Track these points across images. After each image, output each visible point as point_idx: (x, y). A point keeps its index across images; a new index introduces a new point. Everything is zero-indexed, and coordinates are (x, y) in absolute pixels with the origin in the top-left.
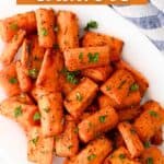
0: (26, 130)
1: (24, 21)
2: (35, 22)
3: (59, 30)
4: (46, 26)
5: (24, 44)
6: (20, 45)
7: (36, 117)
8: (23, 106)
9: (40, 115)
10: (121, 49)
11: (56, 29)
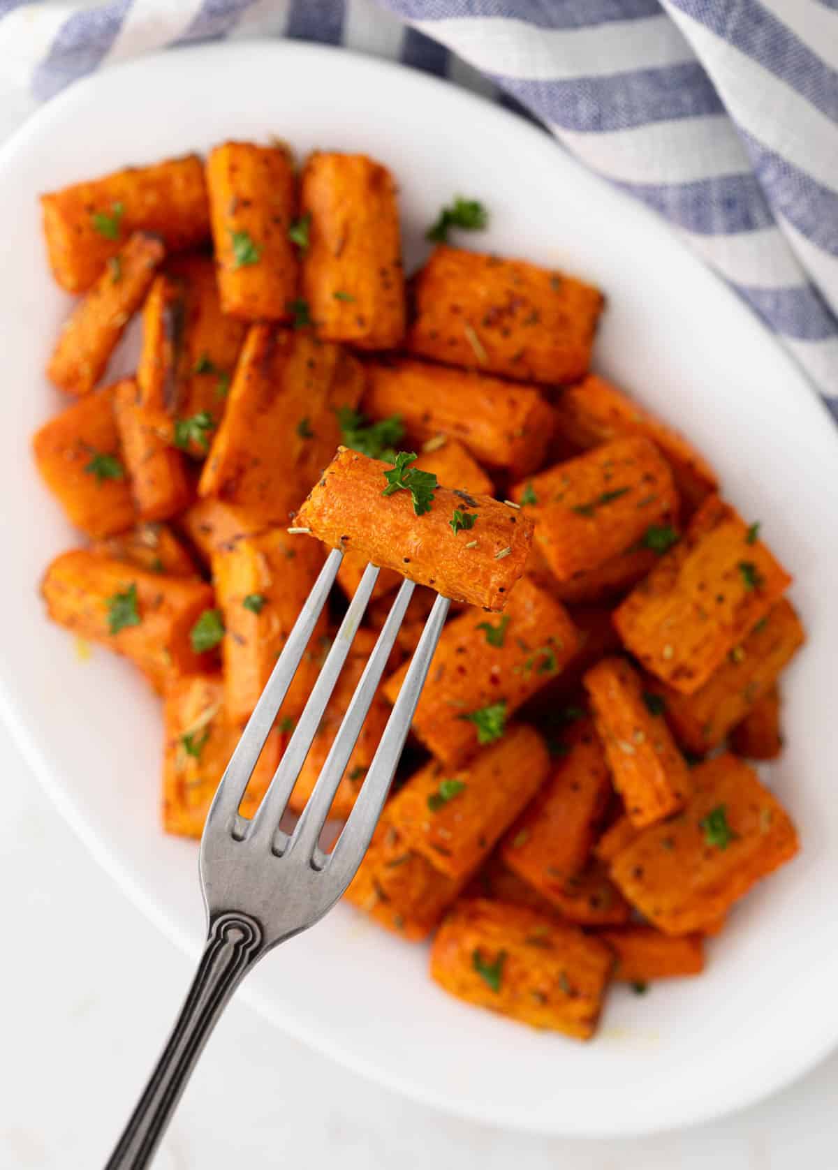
0: (159, 691)
1: (151, 198)
2: (205, 202)
3: (314, 237)
4: (255, 220)
5: (155, 301)
6: (136, 306)
7: (202, 636)
8: (147, 587)
9: (222, 625)
10: (593, 328)
11: (299, 237)
